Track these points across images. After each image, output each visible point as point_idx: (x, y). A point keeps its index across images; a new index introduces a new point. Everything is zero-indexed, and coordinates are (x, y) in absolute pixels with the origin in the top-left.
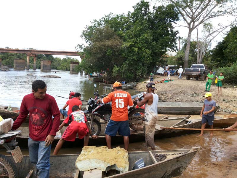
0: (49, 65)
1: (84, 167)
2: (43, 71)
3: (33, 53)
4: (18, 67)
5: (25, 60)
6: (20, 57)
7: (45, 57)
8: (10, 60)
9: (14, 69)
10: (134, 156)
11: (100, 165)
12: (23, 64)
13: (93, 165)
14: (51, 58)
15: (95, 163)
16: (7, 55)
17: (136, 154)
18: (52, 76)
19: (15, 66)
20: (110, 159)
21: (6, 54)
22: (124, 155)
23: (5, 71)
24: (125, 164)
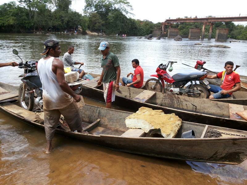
0: (225, 34)
1: (131, 125)
2: (218, 41)
3: (209, 21)
4: (193, 37)
5: (201, 29)
6: (197, 27)
7: (224, 25)
8: (187, 30)
9: (189, 39)
10: (189, 126)
11: (145, 127)
12: (197, 33)
13: (139, 125)
14: (231, 26)
15: (142, 123)
16: (186, 25)
17: (191, 125)
18: (221, 46)
19: (190, 36)
20: (157, 123)
21: (184, 24)
22: (175, 123)
23: (178, 40)
24: (170, 132)
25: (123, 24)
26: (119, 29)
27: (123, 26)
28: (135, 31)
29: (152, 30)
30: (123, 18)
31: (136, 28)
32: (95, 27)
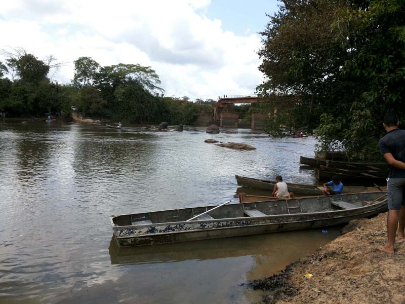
9: (253, 129)
19: (253, 124)
25: (142, 106)
26: (135, 113)
27: (142, 108)
28: (165, 116)
29: (197, 115)
30: (142, 95)
31: (167, 112)
32: (90, 110)
